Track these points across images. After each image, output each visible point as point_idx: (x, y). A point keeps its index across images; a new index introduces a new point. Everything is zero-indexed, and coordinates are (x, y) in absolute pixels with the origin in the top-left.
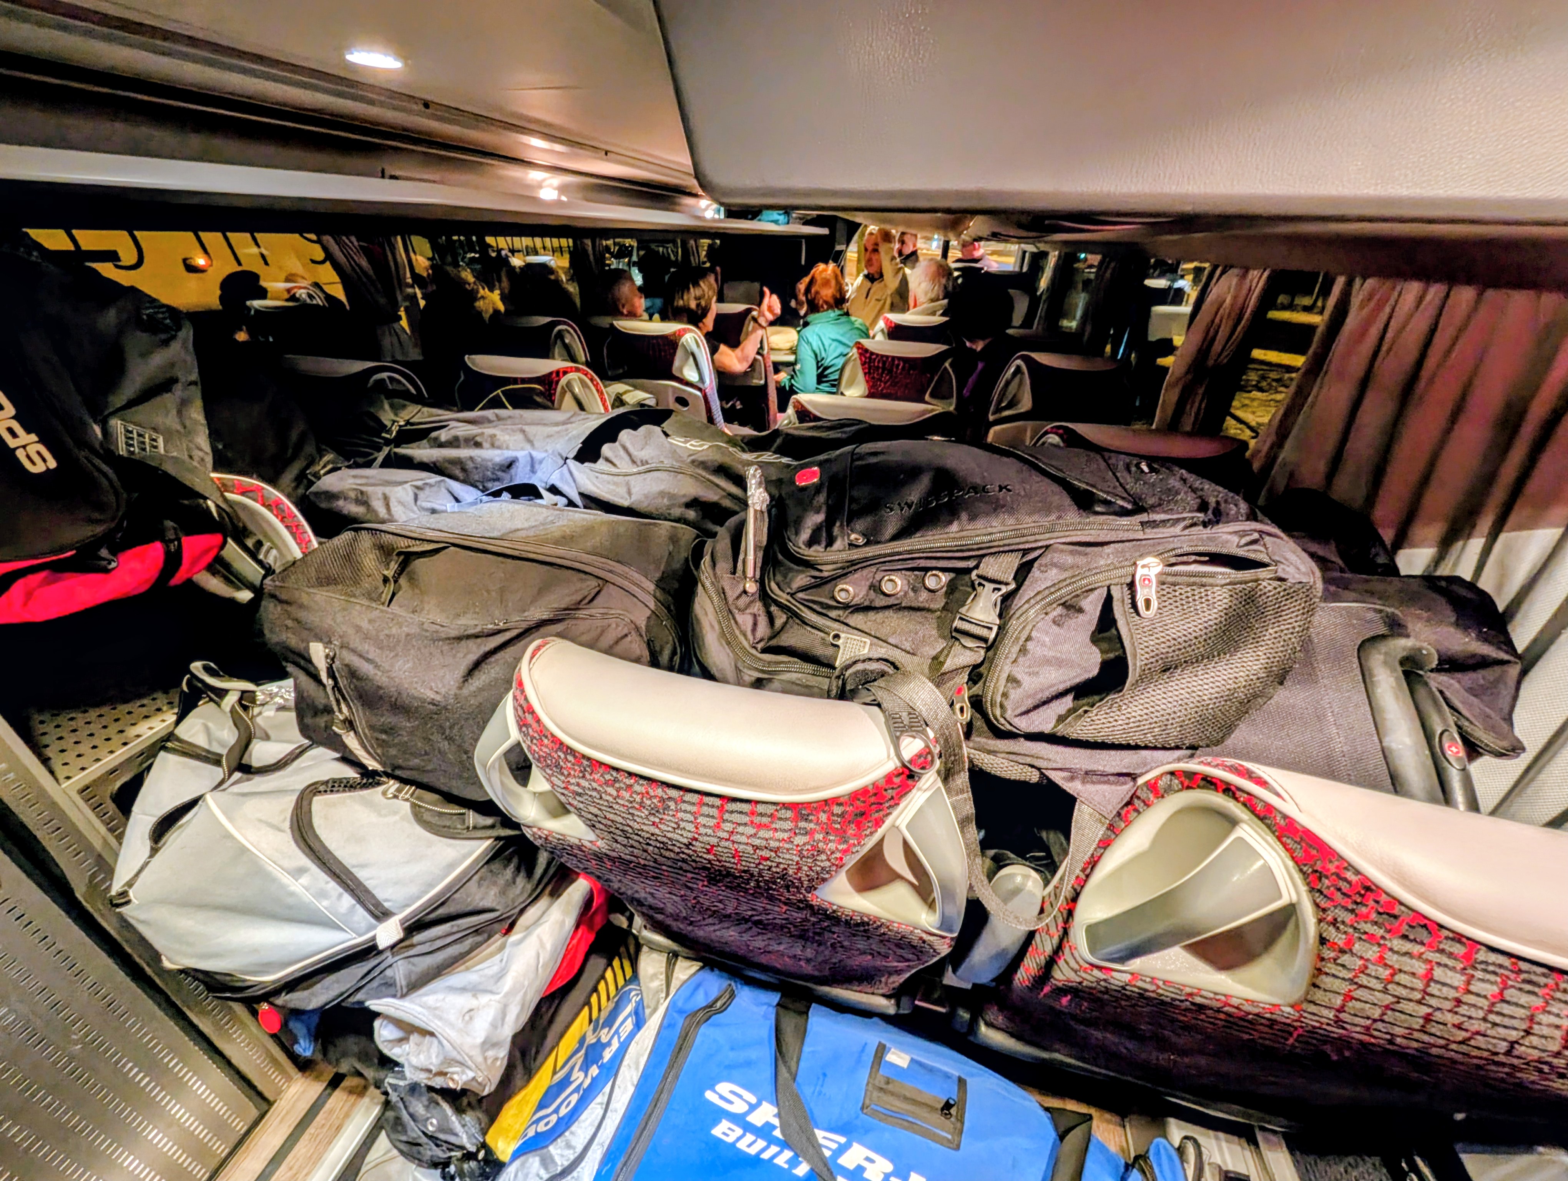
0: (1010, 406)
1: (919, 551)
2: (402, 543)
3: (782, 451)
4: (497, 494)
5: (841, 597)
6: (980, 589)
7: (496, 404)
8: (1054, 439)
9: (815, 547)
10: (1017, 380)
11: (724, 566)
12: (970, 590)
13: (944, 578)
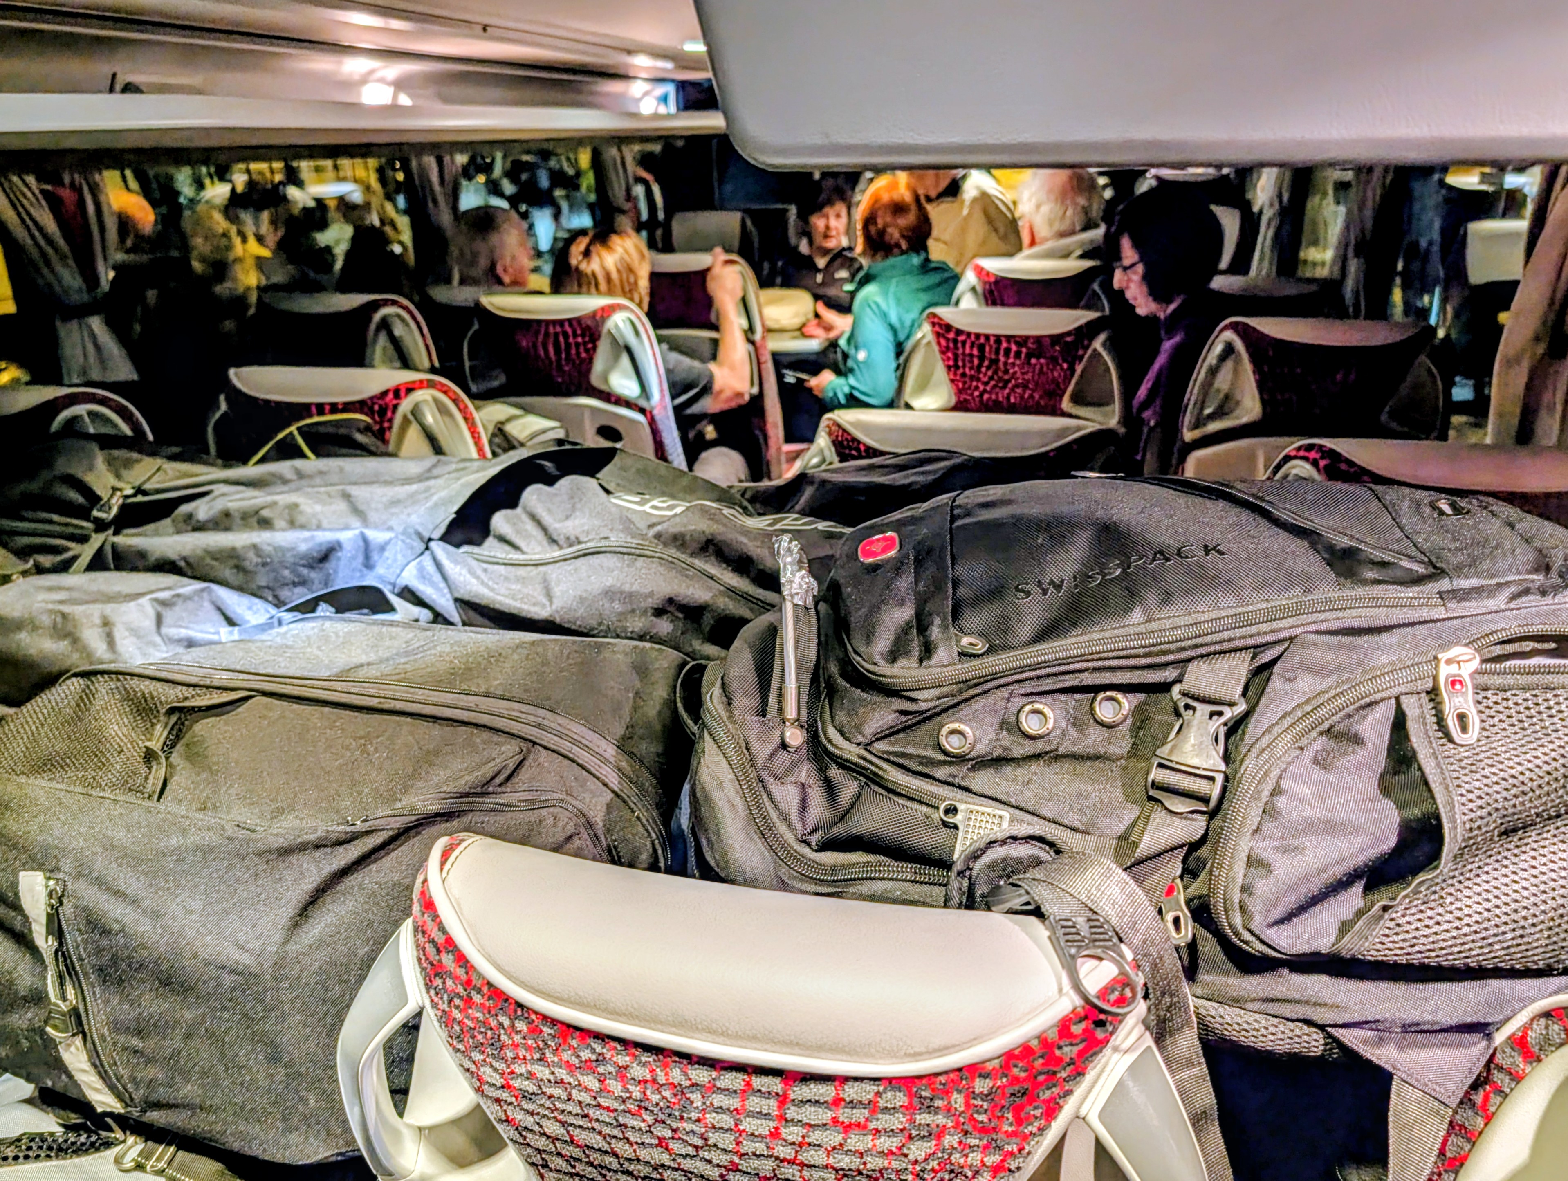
0: (1220, 413)
1: (1081, 658)
2: (171, 695)
3: (815, 511)
4: (308, 607)
5: (953, 744)
6: (1187, 714)
7: (288, 451)
8: (1301, 468)
9: (902, 662)
10: (1229, 364)
11: (746, 702)
12: (1173, 718)
13: (1127, 703)
